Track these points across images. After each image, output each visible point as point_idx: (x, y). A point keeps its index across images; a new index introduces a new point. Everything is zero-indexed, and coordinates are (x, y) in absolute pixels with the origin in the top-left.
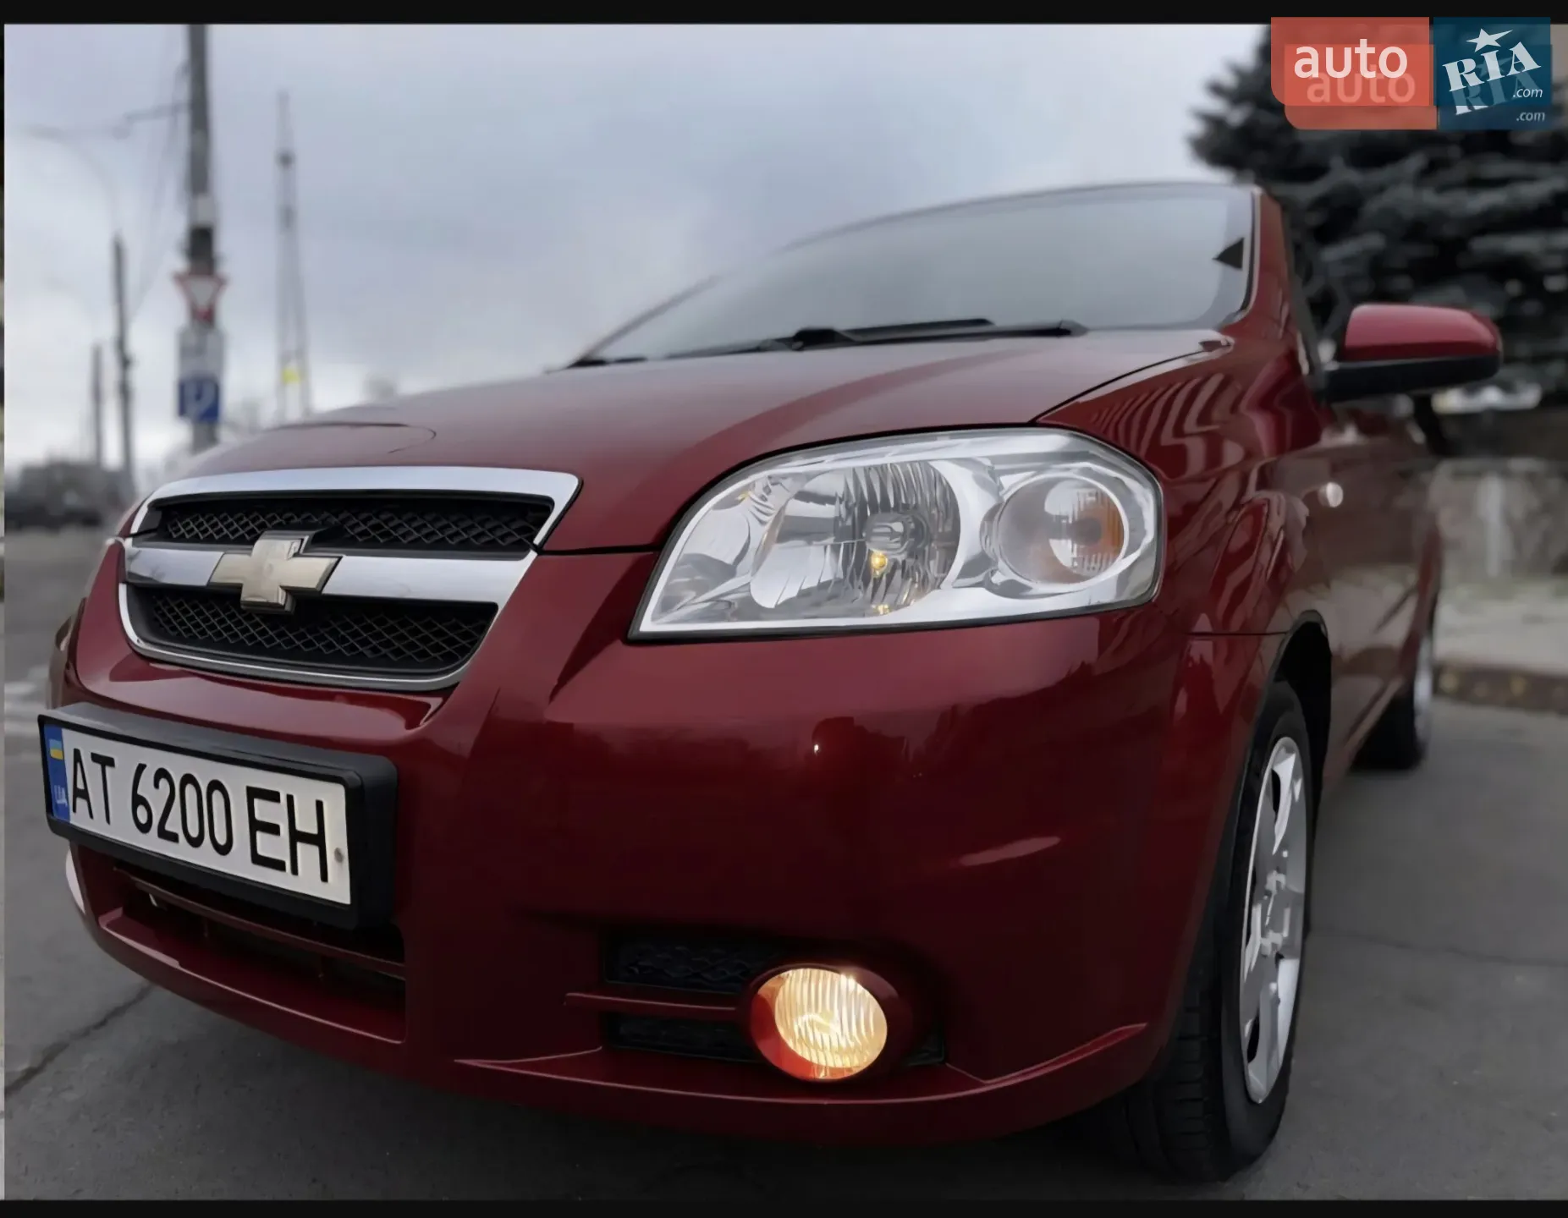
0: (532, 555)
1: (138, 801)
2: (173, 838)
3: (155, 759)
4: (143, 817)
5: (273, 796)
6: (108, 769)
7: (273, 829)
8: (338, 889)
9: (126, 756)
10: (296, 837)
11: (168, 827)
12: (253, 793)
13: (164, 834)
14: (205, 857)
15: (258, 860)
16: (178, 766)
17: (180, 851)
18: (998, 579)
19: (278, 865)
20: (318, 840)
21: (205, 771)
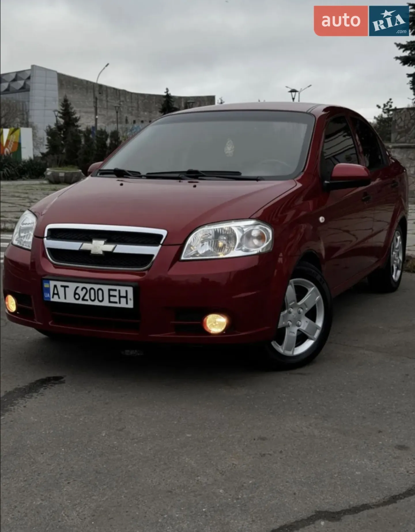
0: (160, 246)
1: (75, 294)
2: (87, 300)
3: (81, 285)
4: (77, 297)
5: (115, 290)
6: (67, 289)
7: (115, 296)
8: (131, 305)
9: (72, 286)
10: (120, 297)
11: (85, 298)
12: (110, 290)
13: (83, 299)
14: (96, 303)
15: (110, 302)
16: (88, 286)
17: (89, 303)
18: (243, 248)
19: (116, 303)
20: (126, 297)
21: (96, 287)
